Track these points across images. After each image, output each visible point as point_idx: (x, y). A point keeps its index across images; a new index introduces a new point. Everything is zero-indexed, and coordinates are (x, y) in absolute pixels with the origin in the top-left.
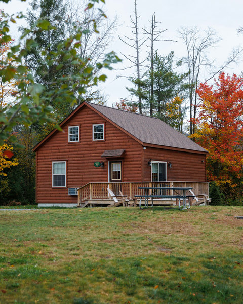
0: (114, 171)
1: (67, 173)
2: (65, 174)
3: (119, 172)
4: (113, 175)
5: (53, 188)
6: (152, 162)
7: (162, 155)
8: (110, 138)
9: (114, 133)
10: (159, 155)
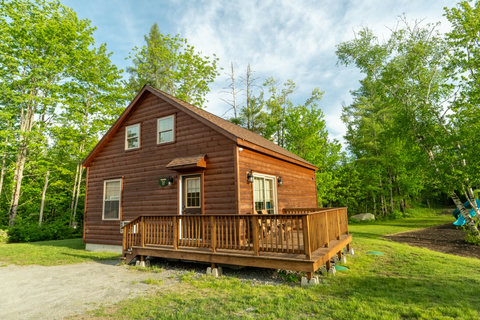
0: (190, 192)
1: (122, 197)
2: (120, 200)
3: (198, 194)
4: (189, 200)
5: (105, 221)
6: (255, 174)
7: (268, 165)
8: (183, 138)
9: (188, 129)
10: (264, 164)
